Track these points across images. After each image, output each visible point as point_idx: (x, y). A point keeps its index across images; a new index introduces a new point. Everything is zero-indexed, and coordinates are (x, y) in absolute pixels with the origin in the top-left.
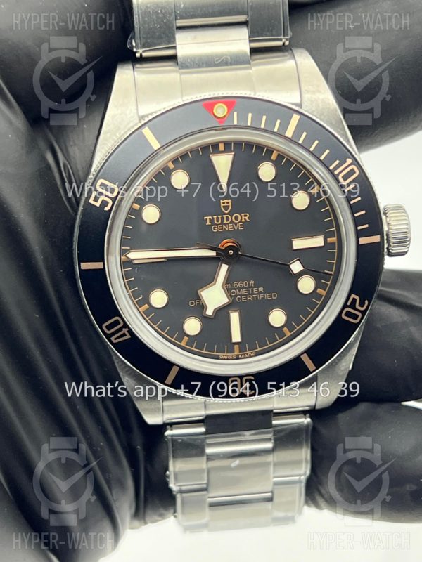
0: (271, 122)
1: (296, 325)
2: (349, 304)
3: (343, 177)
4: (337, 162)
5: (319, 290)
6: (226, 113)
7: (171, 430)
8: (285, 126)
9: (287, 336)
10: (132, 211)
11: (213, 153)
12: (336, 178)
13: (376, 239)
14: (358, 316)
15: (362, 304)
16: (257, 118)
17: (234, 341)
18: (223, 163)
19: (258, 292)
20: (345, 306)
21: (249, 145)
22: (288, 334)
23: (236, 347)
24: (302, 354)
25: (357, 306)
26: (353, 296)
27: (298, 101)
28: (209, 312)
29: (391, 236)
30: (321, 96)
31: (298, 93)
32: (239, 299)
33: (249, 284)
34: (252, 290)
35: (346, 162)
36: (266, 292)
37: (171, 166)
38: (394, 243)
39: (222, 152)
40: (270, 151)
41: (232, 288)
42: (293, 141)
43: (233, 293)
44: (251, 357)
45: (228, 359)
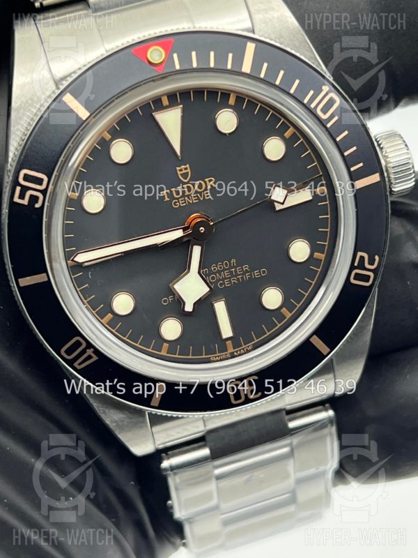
0: (221, 58)
1: (296, 302)
2: (356, 264)
3: (322, 110)
4: (312, 92)
5: (317, 255)
6: (164, 57)
7: (168, 459)
8: (239, 60)
9: (288, 317)
10: (70, 202)
11: (155, 111)
12: (313, 113)
13: (375, 178)
14: (369, 277)
15: (371, 262)
16: (203, 57)
17: (224, 337)
18: (171, 121)
19: (244, 272)
20: (352, 267)
21: (199, 92)
22: (289, 315)
23: (229, 343)
24: (311, 336)
25: (367, 266)
26: (360, 254)
27: (248, 25)
28: (189, 308)
29: (392, 171)
30: (276, 15)
31: (246, 15)
32: (221, 285)
33: (230, 263)
34: (236, 271)
35: (322, 91)
36: (252, 270)
37: (108, 137)
38: (396, 179)
39: (167, 107)
40: (226, 94)
41: (211, 273)
42: (252, 77)
43: (213, 278)
44: (248, 351)
45: (221, 360)
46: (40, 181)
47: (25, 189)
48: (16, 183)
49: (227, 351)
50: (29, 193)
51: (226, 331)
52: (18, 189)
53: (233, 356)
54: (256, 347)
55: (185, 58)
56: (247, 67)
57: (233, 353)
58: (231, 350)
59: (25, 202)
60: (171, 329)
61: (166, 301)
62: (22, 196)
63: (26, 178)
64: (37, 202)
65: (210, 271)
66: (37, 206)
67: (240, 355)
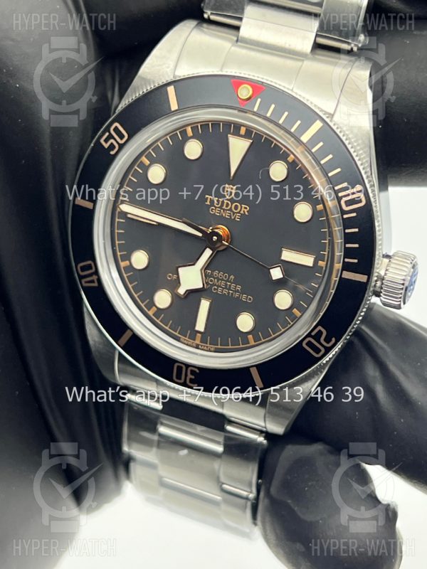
0: (290, 121)
3: (346, 202)
4: (345, 184)
5: (295, 310)
8: (303, 129)
9: (251, 344)
11: (232, 134)
12: (338, 200)
13: (361, 278)
15: (327, 340)
17: (197, 329)
19: (235, 290)
20: (309, 335)
23: (198, 335)
24: (253, 367)
25: (322, 341)
26: (320, 328)
32: (215, 289)
33: (229, 278)
34: (230, 286)
36: (242, 292)
37: (190, 132)
39: (241, 136)
41: (212, 276)
42: (307, 147)
43: (211, 281)
44: (210, 351)
45: (187, 345)
46: (122, 137)
47: (111, 137)
48: (108, 129)
49: (194, 340)
50: (112, 141)
51: (200, 326)
52: (107, 134)
53: (197, 347)
54: (216, 351)
55: (265, 106)
56: (305, 138)
57: (199, 345)
58: (198, 341)
59: (106, 146)
60: (163, 299)
61: (170, 277)
62: (106, 141)
63: (116, 130)
64: (113, 150)
65: (212, 274)
66: (112, 153)
67: (202, 349)
